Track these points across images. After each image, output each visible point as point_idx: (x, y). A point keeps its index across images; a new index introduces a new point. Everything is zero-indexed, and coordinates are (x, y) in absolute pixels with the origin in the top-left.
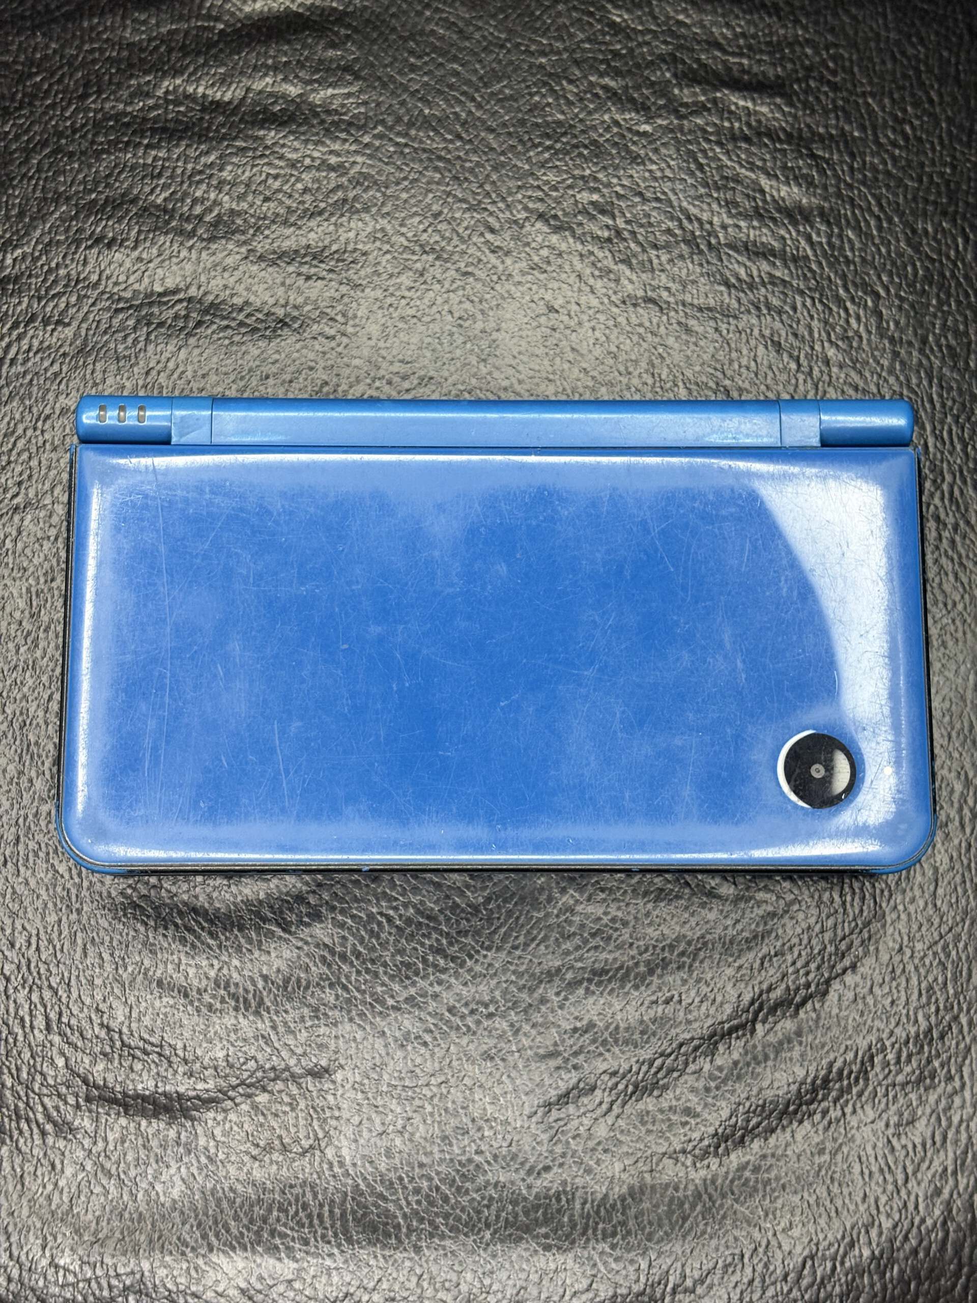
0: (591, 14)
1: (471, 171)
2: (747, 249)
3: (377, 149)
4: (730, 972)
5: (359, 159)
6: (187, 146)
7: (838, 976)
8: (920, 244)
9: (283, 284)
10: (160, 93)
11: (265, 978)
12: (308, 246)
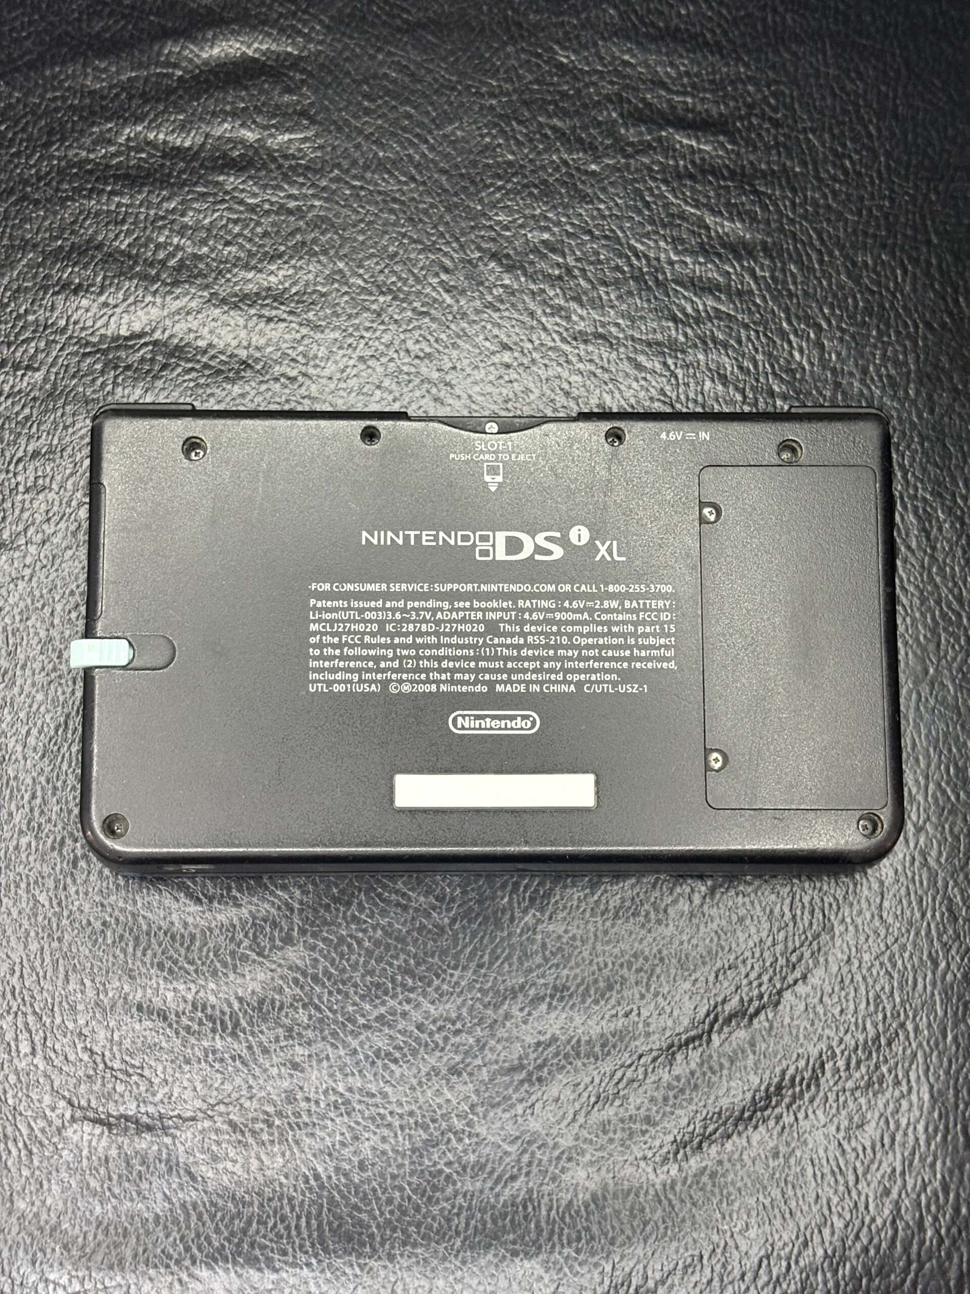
0: (539, 56)
1: (425, 212)
2: (693, 285)
3: (334, 192)
4: (687, 985)
5: (317, 203)
6: (149, 192)
7: (789, 987)
8: (861, 276)
9: (245, 327)
10: (122, 140)
11: (240, 1000)
12: (269, 289)
